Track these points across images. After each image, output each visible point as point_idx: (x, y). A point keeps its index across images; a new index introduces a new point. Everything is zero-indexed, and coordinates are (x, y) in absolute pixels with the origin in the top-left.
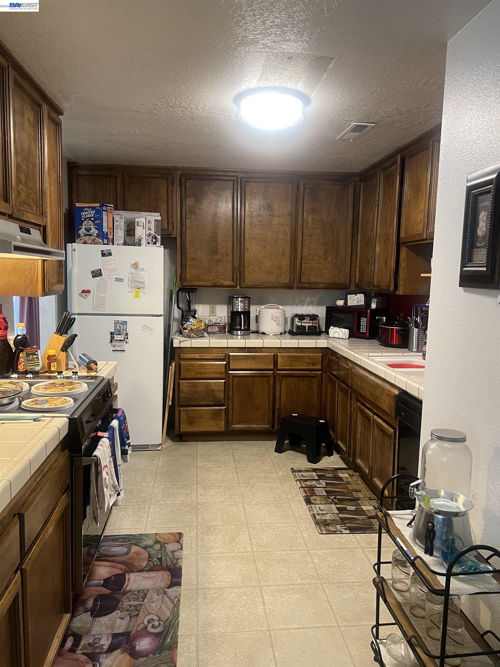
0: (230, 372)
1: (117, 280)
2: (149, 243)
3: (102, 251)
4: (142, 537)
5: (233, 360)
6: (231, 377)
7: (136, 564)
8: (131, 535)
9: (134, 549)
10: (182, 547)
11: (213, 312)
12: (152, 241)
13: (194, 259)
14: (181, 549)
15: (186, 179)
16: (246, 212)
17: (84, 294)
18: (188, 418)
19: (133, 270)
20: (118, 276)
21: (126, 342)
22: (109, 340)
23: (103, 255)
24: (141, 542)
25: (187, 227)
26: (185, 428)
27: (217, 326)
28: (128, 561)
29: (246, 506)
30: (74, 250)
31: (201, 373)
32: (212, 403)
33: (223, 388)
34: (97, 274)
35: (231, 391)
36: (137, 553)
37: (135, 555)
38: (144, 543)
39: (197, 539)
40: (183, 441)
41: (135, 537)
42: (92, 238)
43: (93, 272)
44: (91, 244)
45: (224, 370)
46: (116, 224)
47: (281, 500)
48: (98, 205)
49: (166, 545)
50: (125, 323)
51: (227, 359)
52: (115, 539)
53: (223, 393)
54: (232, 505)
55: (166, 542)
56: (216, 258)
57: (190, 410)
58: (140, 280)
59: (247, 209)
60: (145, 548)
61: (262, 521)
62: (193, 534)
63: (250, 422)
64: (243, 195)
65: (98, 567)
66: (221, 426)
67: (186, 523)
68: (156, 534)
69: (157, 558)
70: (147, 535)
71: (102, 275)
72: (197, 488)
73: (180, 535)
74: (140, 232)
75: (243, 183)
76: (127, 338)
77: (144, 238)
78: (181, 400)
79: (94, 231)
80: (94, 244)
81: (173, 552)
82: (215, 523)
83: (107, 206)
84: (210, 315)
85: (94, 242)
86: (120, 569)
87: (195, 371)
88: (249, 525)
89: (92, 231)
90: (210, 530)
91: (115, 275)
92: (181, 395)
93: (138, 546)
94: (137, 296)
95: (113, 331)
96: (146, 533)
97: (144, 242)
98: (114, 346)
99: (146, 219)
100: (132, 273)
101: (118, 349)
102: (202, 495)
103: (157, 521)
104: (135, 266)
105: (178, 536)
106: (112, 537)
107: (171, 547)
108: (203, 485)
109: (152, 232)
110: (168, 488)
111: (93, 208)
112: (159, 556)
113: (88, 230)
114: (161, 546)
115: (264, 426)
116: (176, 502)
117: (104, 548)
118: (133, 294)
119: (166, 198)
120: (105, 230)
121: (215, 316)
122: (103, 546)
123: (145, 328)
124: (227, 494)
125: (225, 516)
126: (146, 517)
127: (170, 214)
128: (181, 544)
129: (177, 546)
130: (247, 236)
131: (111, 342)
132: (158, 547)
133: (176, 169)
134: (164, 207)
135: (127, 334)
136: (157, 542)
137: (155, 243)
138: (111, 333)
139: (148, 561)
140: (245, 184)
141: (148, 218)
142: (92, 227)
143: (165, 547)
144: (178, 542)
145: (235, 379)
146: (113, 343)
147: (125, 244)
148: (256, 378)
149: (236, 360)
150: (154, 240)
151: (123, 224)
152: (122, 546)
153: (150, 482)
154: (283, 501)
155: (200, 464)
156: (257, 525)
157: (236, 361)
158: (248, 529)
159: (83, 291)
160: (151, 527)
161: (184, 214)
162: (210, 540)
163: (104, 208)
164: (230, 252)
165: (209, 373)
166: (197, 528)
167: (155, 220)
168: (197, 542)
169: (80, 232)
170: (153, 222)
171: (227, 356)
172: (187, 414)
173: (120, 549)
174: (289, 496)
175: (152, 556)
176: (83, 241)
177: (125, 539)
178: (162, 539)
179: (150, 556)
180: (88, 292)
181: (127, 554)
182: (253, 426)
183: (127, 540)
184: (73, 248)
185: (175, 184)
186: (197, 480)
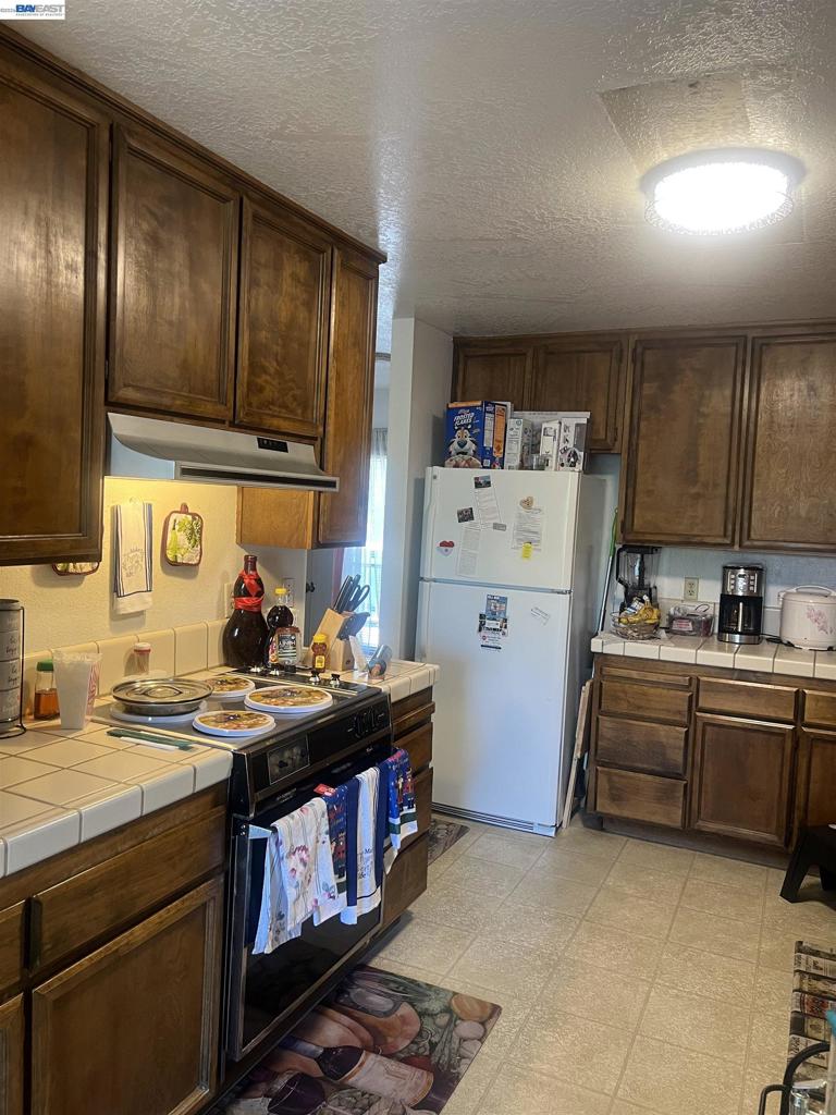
0: (698, 714)
1: (496, 526)
2: (562, 465)
3: (476, 479)
4: (428, 992)
5: (707, 691)
6: (700, 724)
7: (390, 1040)
8: (413, 981)
9: (405, 1009)
10: (485, 1035)
11: (691, 592)
12: (569, 460)
13: (649, 493)
14: (481, 1040)
15: (645, 349)
16: (761, 404)
17: (444, 548)
18: (610, 789)
19: (523, 511)
20: (497, 521)
21: (504, 634)
22: (477, 628)
23: (478, 485)
24: (421, 1001)
25: (641, 435)
26: (605, 806)
27: (690, 620)
28: (381, 1028)
29: (652, 994)
30: (435, 477)
31: (639, 708)
32: (658, 769)
33: (682, 744)
34: (466, 516)
35: (698, 751)
36: (404, 1020)
37: (399, 1022)
38: (426, 1005)
39: (521, 1030)
40: (603, 830)
41: (416, 988)
42: (466, 457)
43: (460, 513)
44: (464, 467)
45: (686, 708)
46: (509, 433)
47: (736, 1005)
48: (479, 403)
49: (458, 1022)
50: (504, 600)
51: (693, 688)
52: (387, 979)
53: (681, 753)
54: (625, 984)
55: (462, 1016)
56: (693, 490)
57: (616, 774)
58: (533, 529)
59: (762, 397)
60: (422, 1014)
61: (671, 1036)
62: (521, 1016)
63: (738, 821)
64: (756, 371)
65: (331, 1022)
66: (675, 817)
67: (520, 990)
68: (455, 994)
69: (430, 1042)
70: (438, 990)
71: (472, 518)
72: (578, 927)
73: (496, 1010)
74: (548, 446)
75: (757, 348)
76: (506, 627)
77: (554, 456)
78: (599, 752)
79: (471, 446)
80: (470, 467)
81: (463, 1040)
82: (573, 1009)
83: (494, 405)
84: (686, 599)
85: (470, 465)
86: (362, 1040)
87: (629, 702)
88: (638, 1037)
89: (467, 446)
90: (557, 1019)
91: (495, 518)
92: (600, 743)
93: (413, 1006)
94: (526, 556)
95: (484, 612)
96: (441, 986)
97: (552, 462)
98: (484, 638)
99: (560, 423)
100: (520, 516)
101: (490, 644)
102: (580, 944)
103: (473, 970)
104: (527, 503)
105: (489, 1011)
106: (384, 976)
107: (466, 1028)
108: (593, 925)
109: (570, 445)
110: (527, 912)
111: (472, 409)
112: (434, 1040)
113: (462, 444)
114: (450, 1021)
115: (765, 835)
116: (526, 944)
117: (359, 990)
118: (520, 552)
119: (606, 385)
120: (488, 443)
121: (696, 600)
122: (359, 986)
123: (536, 611)
124: (629, 957)
125: (598, 1001)
126: (457, 956)
127: (611, 413)
128: (485, 1031)
129: (477, 1029)
130: (759, 450)
131: (480, 630)
132: (443, 1020)
133: (628, 333)
134: (601, 401)
135: (505, 620)
136: (448, 1010)
137: (573, 465)
138: (481, 616)
139: (412, 1042)
140: (761, 349)
141: (564, 421)
142: (468, 439)
143: (455, 1026)
144: (483, 1024)
145: (708, 728)
146: (483, 633)
147: (522, 467)
148: (753, 734)
149: (712, 691)
150: (572, 460)
151: (520, 432)
152: (389, 996)
153: (501, 893)
154: (739, 1009)
155: (610, 882)
156: (653, 1043)
157: (712, 694)
158: (631, 1045)
159: (444, 544)
160: (456, 977)
161: (636, 413)
162: (545, 1042)
163: (490, 408)
164: (722, 481)
165: (655, 709)
166: (533, 1008)
167: (577, 425)
168: (517, 1037)
169: (451, 448)
170: (572, 429)
171: (694, 682)
172: (610, 781)
173: (382, 1002)
174: (758, 1002)
175: (424, 1034)
176: (454, 462)
177: (400, 984)
178: (458, 1007)
179: (420, 1034)
180: (451, 544)
181: (387, 1014)
182: (745, 831)
183: (401, 989)
184: (435, 473)
185: (624, 361)
186: (587, 911)
